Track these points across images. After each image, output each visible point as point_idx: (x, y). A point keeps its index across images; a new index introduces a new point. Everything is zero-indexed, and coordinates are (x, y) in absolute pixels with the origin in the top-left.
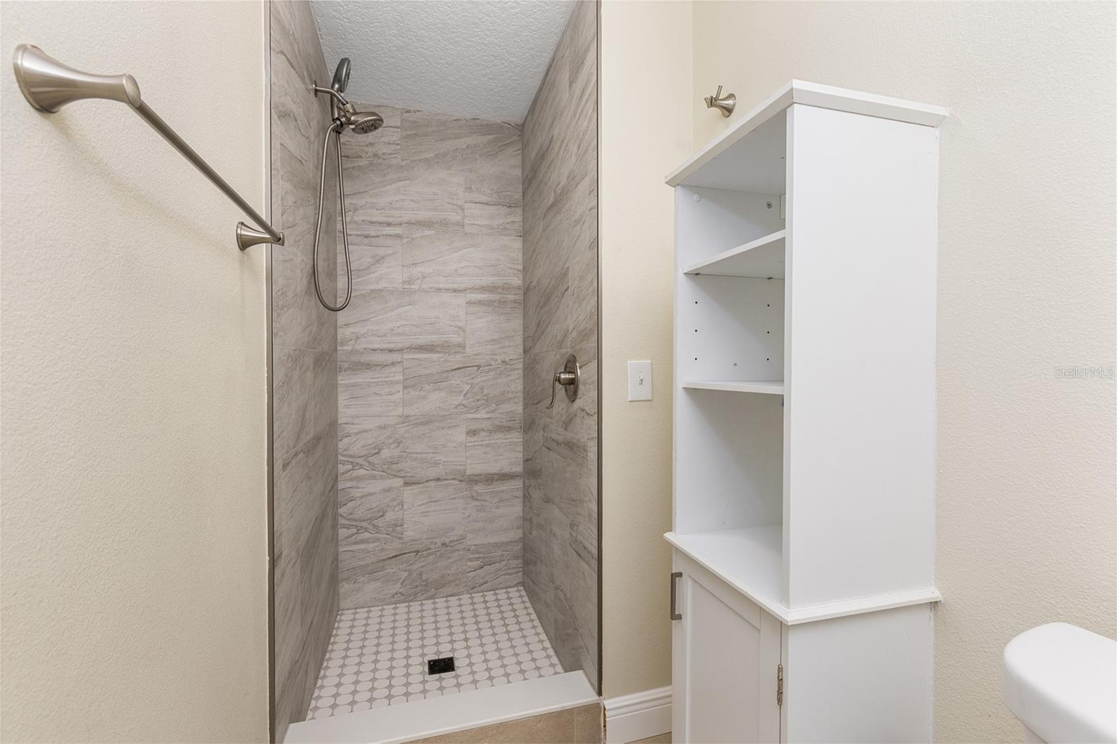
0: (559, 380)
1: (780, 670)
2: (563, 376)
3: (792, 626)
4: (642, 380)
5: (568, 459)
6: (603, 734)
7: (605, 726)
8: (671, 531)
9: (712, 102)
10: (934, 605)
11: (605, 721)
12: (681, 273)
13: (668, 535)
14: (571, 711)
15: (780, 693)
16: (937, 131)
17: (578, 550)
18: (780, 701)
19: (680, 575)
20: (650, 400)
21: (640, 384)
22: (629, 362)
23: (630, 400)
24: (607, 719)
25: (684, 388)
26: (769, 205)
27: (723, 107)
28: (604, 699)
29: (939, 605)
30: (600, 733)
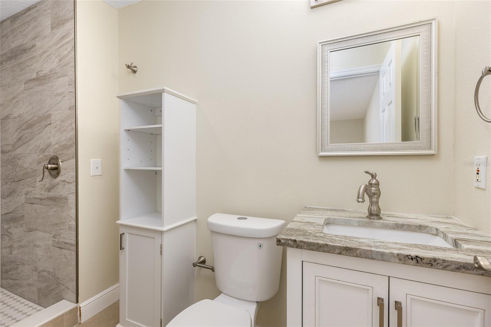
0: (47, 168)
1: (161, 245)
2: (49, 166)
3: (165, 231)
4: (97, 167)
5: (52, 205)
6: (79, 319)
7: (80, 315)
8: (119, 220)
9: (128, 67)
10: (196, 220)
11: (80, 313)
12: (123, 129)
13: (118, 222)
14: (62, 316)
15: (161, 251)
16: (195, 105)
17: (59, 247)
18: (161, 254)
19: (124, 234)
20: (101, 175)
21: (96, 169)
22: (91, 160)
23: (92, 175)
24: (81, 312)
25: (124, 169)
26: (151, 111)
27: (133, 70)
28: (80, 304)
29: (197, 220)
30: (77, 320)
